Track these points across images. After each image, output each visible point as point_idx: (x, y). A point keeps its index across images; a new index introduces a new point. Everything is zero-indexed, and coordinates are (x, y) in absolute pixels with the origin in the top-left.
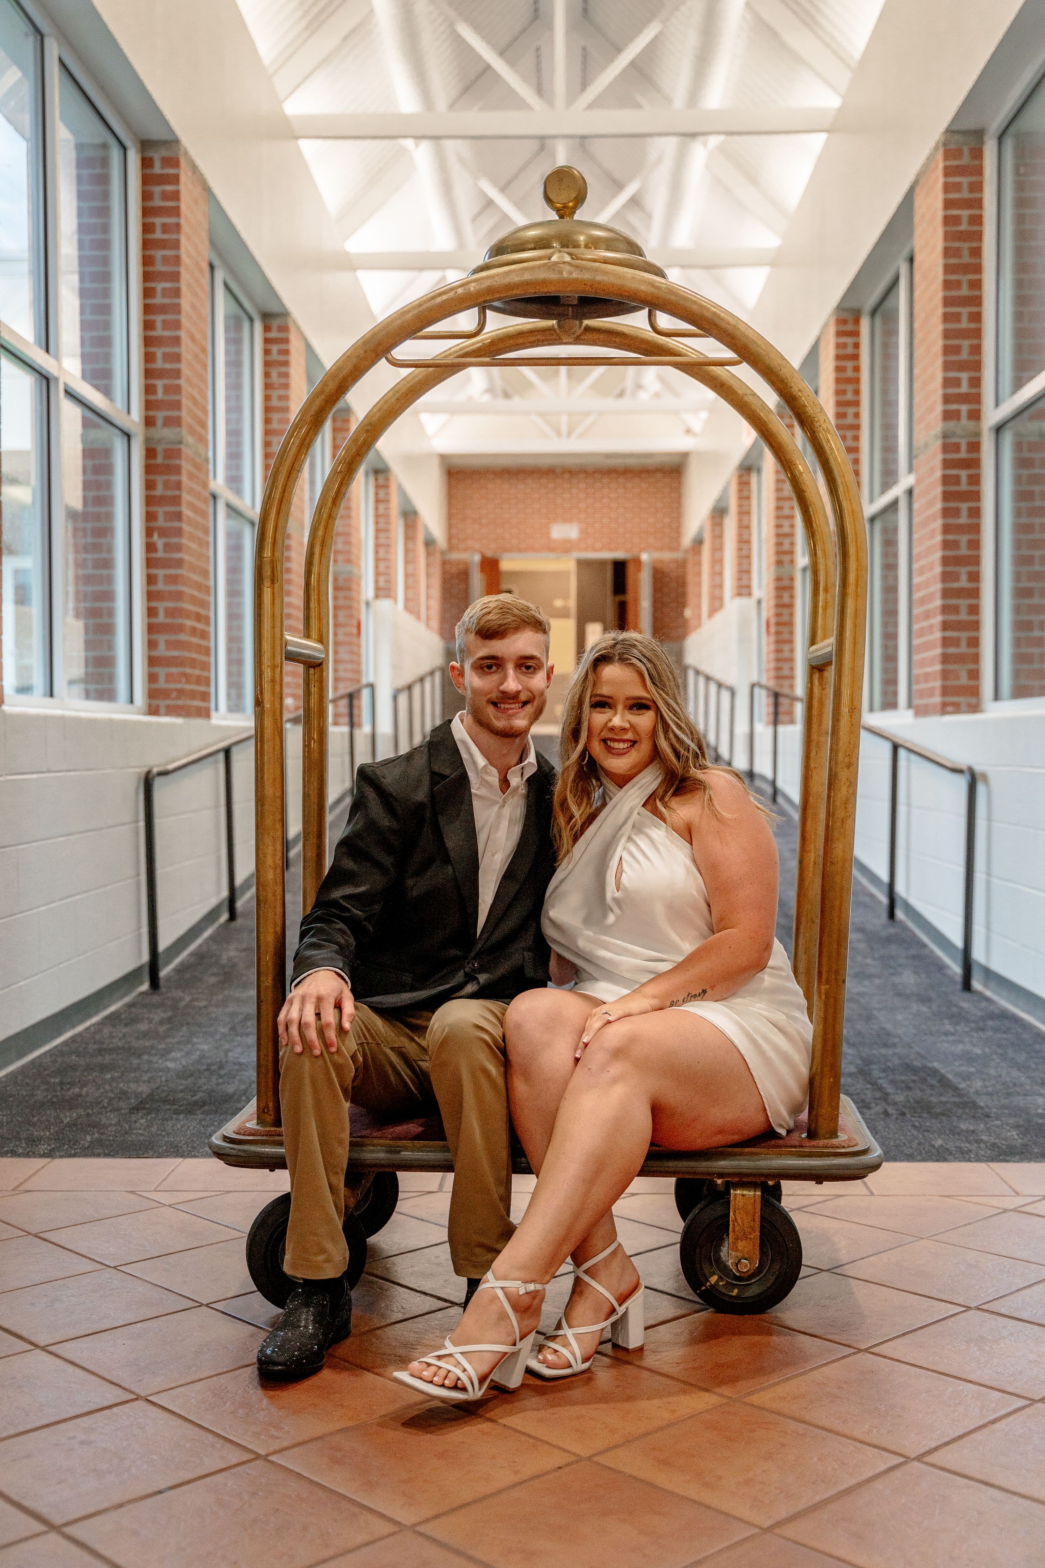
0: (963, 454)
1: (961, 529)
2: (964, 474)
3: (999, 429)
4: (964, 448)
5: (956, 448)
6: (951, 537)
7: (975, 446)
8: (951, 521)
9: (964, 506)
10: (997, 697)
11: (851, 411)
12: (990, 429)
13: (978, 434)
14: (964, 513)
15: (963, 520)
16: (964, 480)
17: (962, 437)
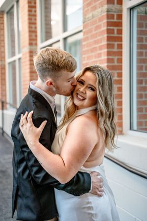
0: (115, 20)
1: (114, 54)
2: (115, 29)
3: (131, 9)
4: (115, 17)
5: (112, 17)
6: (111, 57)
7: (120, 17)
8: (110, 50)
9: (116, 43)
10: (131, 128)
11: (33, 9)
12: (128, 9)
13: (121, 11)
14: (116, 46)
15: (115, 50)
16: (116, 31)
17: (115, 12)
